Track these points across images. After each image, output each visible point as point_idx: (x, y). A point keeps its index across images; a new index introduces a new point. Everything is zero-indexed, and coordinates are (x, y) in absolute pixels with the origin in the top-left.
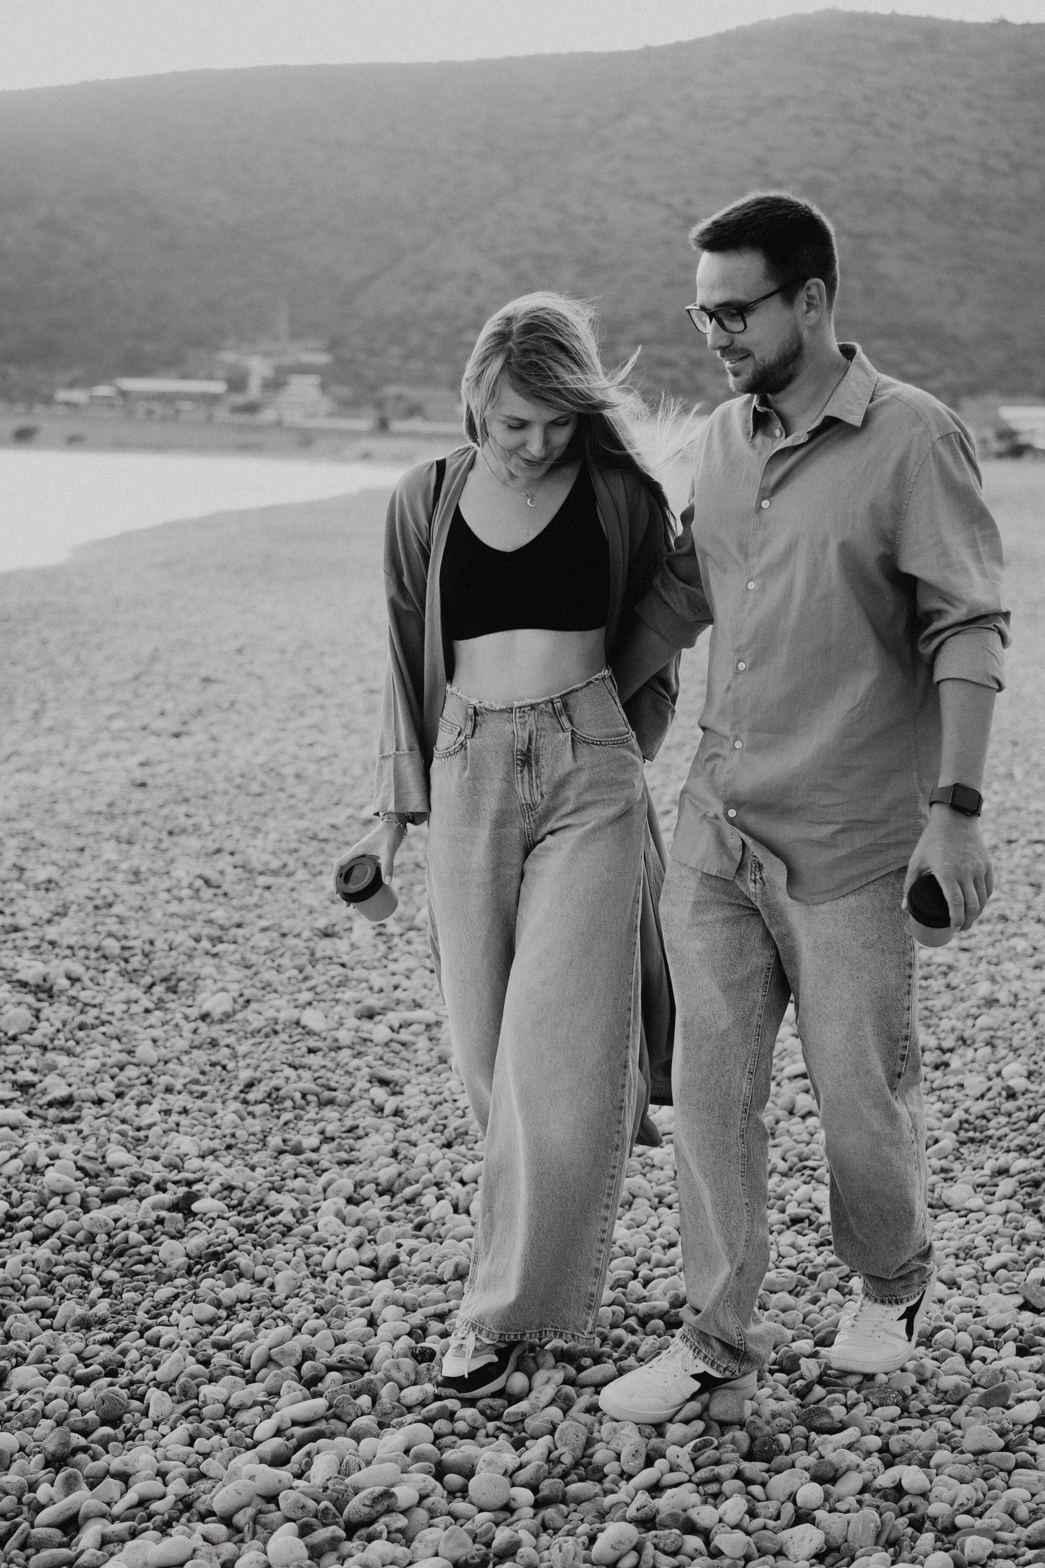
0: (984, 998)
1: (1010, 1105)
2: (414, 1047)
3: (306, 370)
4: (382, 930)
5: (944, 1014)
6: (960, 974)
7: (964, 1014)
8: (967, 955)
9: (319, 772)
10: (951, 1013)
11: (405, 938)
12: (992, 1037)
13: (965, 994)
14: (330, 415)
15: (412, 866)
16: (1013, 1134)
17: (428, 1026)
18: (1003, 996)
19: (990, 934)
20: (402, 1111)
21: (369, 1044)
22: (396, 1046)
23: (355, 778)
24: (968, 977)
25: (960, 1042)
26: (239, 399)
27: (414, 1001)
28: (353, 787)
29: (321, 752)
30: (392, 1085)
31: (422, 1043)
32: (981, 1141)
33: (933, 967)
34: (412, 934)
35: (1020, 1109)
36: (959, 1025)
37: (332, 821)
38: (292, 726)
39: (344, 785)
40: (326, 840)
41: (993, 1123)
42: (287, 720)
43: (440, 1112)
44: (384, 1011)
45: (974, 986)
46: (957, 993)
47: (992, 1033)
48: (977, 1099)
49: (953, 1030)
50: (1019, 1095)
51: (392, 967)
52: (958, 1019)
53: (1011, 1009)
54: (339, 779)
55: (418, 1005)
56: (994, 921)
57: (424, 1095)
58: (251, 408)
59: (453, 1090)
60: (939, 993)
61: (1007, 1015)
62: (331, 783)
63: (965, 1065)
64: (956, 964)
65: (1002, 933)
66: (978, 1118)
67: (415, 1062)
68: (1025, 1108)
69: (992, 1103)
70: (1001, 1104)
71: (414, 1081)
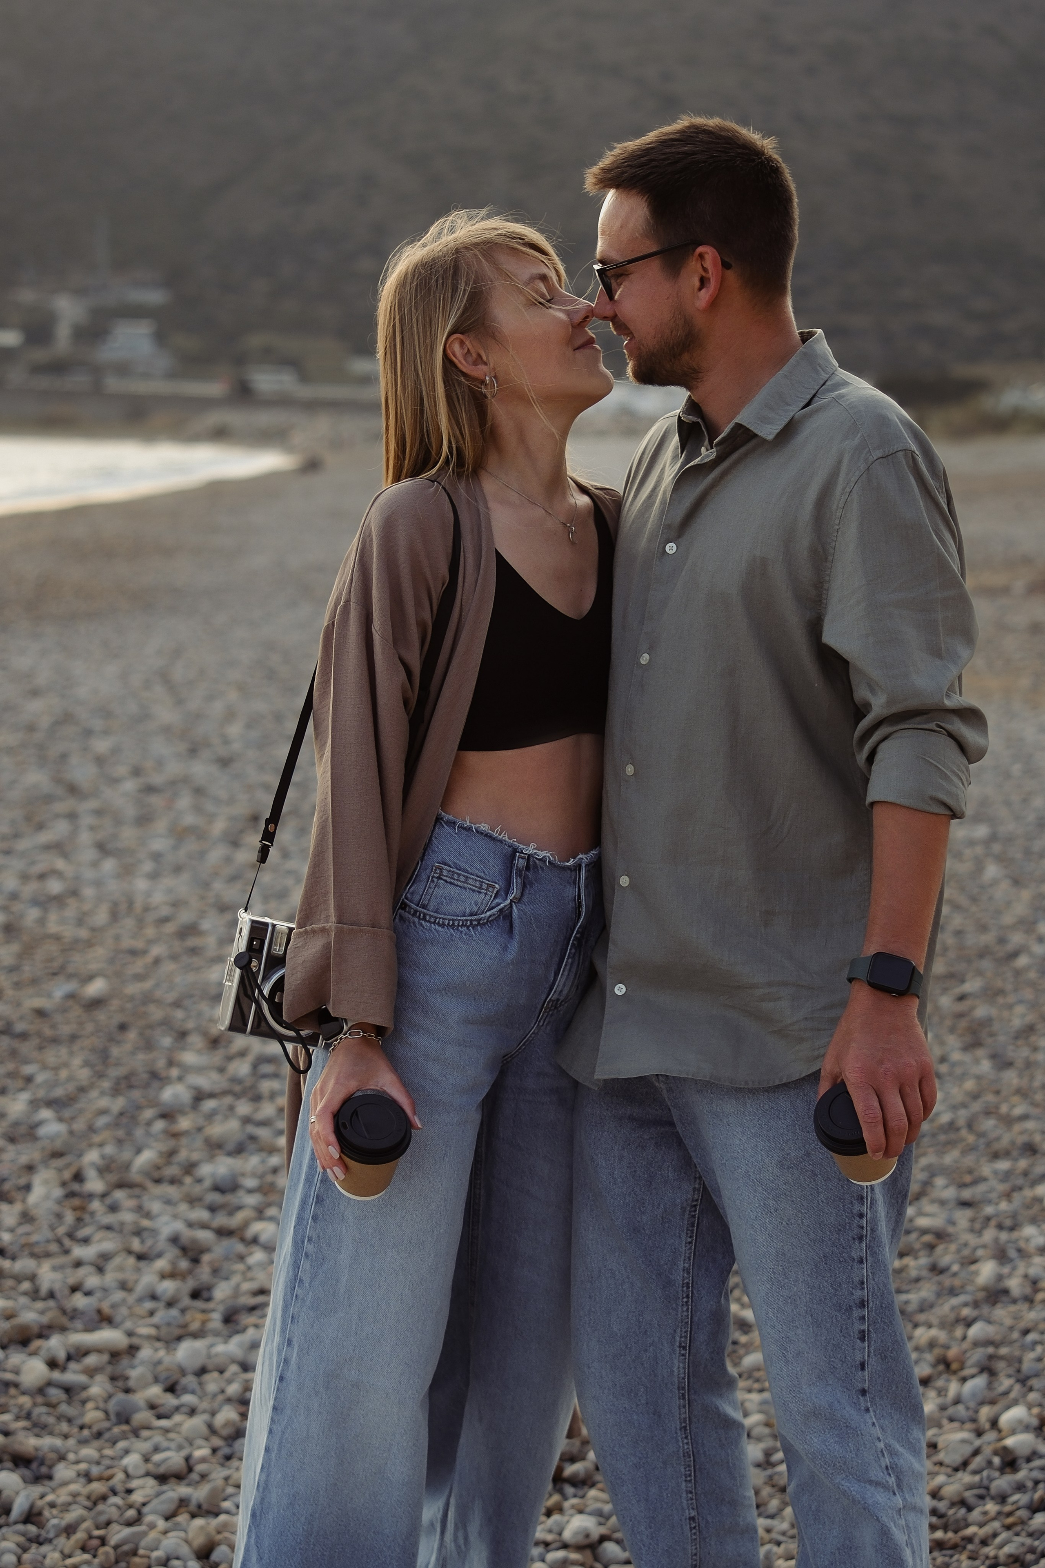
0: (985, 1289)
1: (1002, 1482)
2: (84, 1395)
3: (135, 312)
4: (76, 1187)
5: (921, 1317)
6: (953, 1247)
7: (952, 1316)
8: (968, 1213)
9: (42, 921)
10: (933, 1316)
11: (108, 1201)
12: (991, 1357)
13: (957, 1282)
14: (172, 375)
15: (145, 1076)
16: (1004, 1535)
17: (115, 1355)
18: (1015, 1284)
19: (1006, 1176)
20: (40, 1514)
21: (13, 1391)
22: (55, 1394)
23: (93, 930)
24: (966, 1252)
25: (941, 1367)
26: (40, 355)
27: (99, 1312)
28: (89, 944)
29: (55, 887)
30: (34, 1466)
31: (98, 1388)
32: (955, 1547)
33: (914, 1236)
34: (119, 1195)
35: (1020, 1487)
36: (941, 1336)
37: (39, 1002)
38: (23, 845)
39: (76, 941)
40: (23, 1036)
41: (975, 1515)
42: (16, 836)
43: (101, 1513)
44: (44, 1332)
45: (973, 1267)
46: (947, 1281)
47: (990, 1350)
48: (956, 1470)
49: (932, 1344)
50: (1021, 1463)
51: (79, 1252)
52: (942, 1325)
53: (1026, 1306)
54: (69, 932)
55: (104, 1319)
56: (1015, 1153)
57: (82, 1480)
58: (58, 367)
59: (130, 1470)
60: (917, 1280)
61: (1017, 1317)
62: (57, 938)
63: (943, 1408)
64: (950, 1229)
65: (1025, 1174)
66: (953, 1504)
67: (79, 1422)
68: (1030, 1484)
69: (977, 1478)
70: (991, 1480)
71: (71, 1456)
